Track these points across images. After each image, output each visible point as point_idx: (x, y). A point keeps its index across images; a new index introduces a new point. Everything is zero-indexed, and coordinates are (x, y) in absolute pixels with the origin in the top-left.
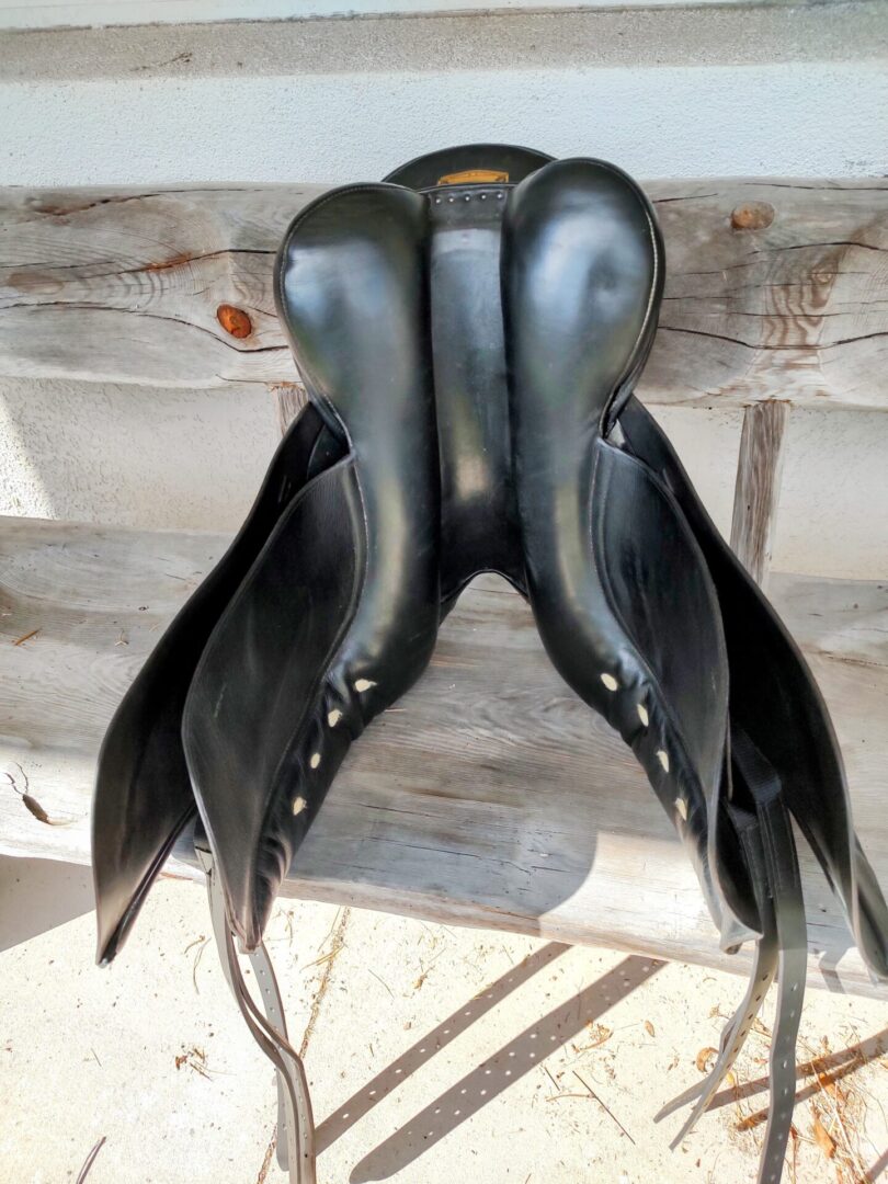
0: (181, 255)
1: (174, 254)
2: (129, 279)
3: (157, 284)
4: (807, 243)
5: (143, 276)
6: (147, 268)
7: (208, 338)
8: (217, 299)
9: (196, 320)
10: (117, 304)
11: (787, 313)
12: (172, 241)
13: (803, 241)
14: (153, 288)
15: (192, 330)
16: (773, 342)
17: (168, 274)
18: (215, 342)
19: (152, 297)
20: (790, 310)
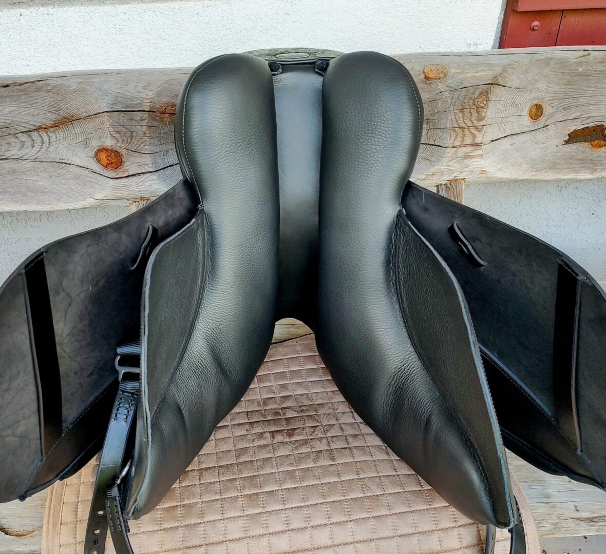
0: (65, 118)
1: (59, 118)
2: (23, 138)
3: (46, 139)
4: (469, 85)
5: (35, 135)
6: (38, 129)
7: (86, 172)
8: (95, 144)
9: (76, 161)
10: (13, 155)
11: (464, 126)
12: (59, 110)
13: (467, 84)
14: (43, 142)
15: (72, 168)
16: (457, 143)
17: (54, 132)
18: (91, 175)
19: (42, 148)
20: (466, 124)
